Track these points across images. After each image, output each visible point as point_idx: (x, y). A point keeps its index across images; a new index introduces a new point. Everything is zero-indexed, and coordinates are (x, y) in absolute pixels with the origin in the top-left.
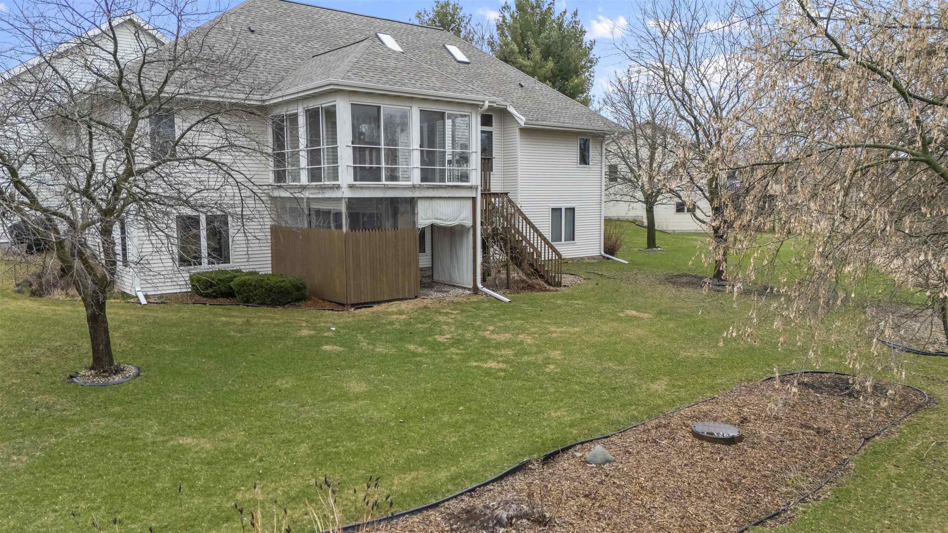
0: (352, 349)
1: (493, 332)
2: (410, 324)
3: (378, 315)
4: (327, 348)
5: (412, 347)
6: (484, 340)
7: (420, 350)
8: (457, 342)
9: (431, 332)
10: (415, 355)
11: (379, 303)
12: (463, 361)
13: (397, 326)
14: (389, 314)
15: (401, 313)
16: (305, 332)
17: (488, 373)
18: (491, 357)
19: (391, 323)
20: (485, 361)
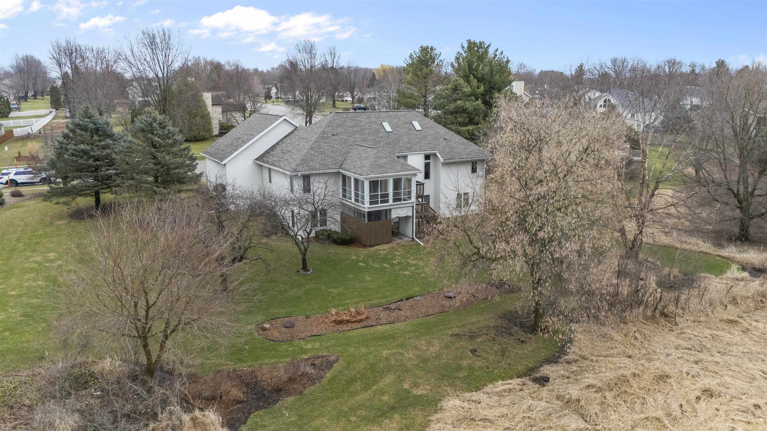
0: (367, 265)
1: (412, 260)
2: (386, 255)
3: (376, 251)
4: (360, 264)
5: (385, 265)
6: (408, 263)
7: (387, 266)
8: (399, 264)
9: (392, 259)
10: (385, 268)
11: (377, 245)
12: (398, 271)
13: (382, 256)
14: (380, 250)
15: (384, 250)
16: (354, 257)
17: (404, 276)
18: (407, 270)
19: (380, 255)
20: (404, 271)
